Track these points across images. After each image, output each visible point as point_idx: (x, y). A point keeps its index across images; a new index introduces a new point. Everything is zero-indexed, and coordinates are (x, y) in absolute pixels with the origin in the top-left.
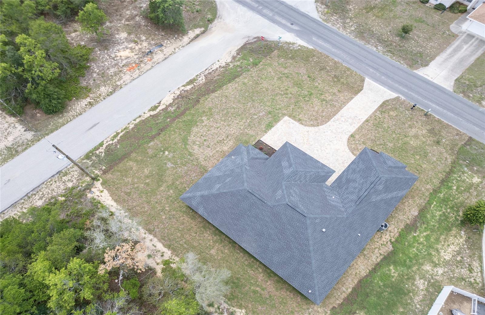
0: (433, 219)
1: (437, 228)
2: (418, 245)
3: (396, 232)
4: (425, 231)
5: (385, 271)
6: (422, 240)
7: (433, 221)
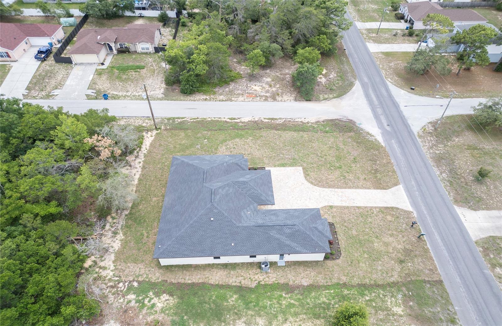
0: (314, 298)
1: (308, 307)
2: (276, 303)
3: (272, 280)
4: (295, 300)
5: (228, 294)
6: (284, 302)
7: (313, 300)
